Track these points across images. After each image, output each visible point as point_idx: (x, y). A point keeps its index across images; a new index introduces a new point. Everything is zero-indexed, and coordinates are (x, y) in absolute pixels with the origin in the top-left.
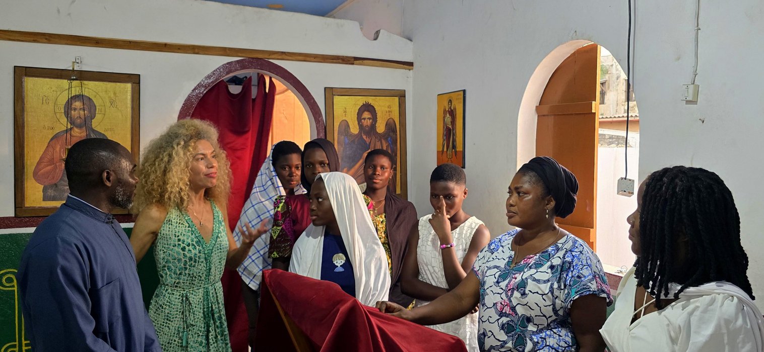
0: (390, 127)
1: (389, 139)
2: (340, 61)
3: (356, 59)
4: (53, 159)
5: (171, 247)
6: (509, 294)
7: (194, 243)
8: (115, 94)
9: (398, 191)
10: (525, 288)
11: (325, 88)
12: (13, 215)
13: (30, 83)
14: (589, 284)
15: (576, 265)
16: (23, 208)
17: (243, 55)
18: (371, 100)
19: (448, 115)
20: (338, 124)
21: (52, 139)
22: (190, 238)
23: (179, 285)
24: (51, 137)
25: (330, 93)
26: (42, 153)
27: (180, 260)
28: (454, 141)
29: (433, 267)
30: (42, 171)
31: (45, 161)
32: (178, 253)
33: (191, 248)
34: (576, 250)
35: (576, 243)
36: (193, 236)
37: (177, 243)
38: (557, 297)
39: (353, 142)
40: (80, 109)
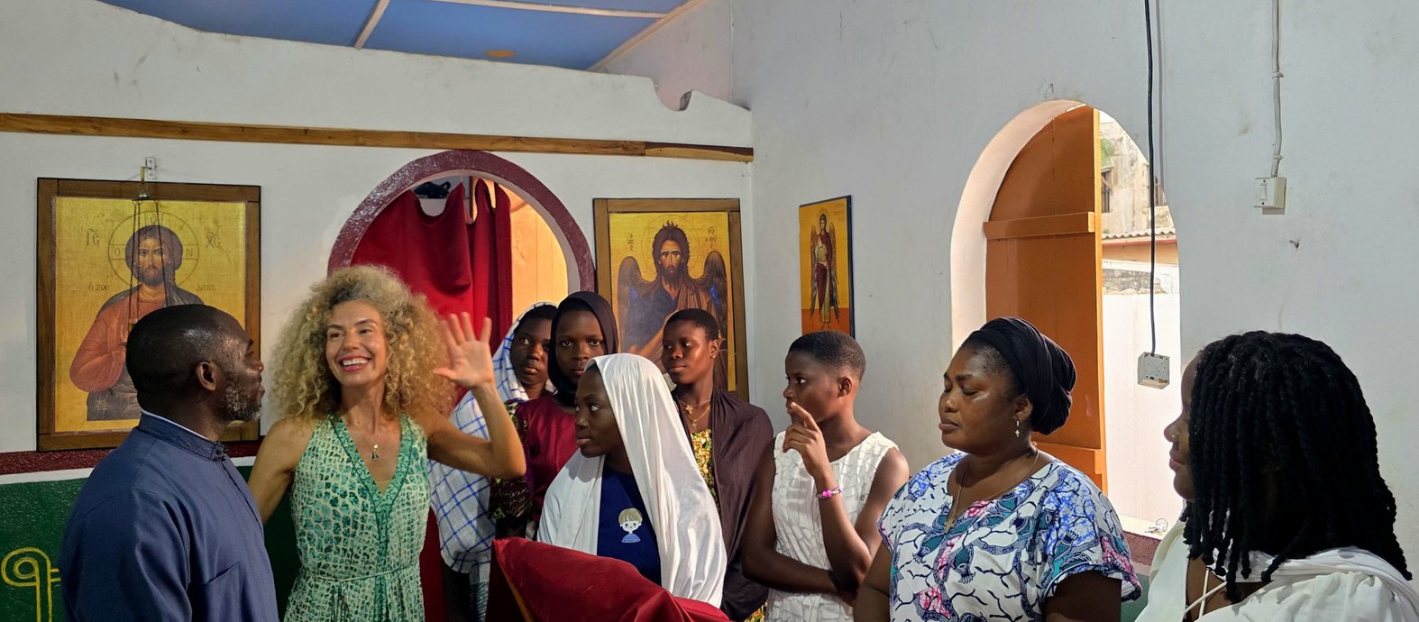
0: (715, 268)
1: (712, 289)
2: (620, 150)
3: (649, 145)
4: (106, 343)
5: (314, 498)
6: (941, 575)
7: (356, 492)
8: (216, 222)
9: (732, 386)
10: (968, 562)
11: (594, 200)
12: (34, 448)
13: (66, 207)
14: (1087, 552)
15: (1066, 517)
16: (52, 435)
17: (445, 145)
18: (677, 219)
19: (820, 243)
20: (619, 264)
21: (104, 308)
22: (348, 483)
23: (326, 571)
24: (101, 304)
25: (603, 208)
26: (85, 334)
27: (326, 523)
28: (833, 290)
29: (802, 529)
30: (87, 365)
31: (92, 348)
32: (325, 509)
33: (347, 500)
34: (1066, 489)
35: (1065, 476)
36: (355, 479)
37: (323, 491)
38: (1029, 578)
39: (646, 296)
40: (155, 251)
